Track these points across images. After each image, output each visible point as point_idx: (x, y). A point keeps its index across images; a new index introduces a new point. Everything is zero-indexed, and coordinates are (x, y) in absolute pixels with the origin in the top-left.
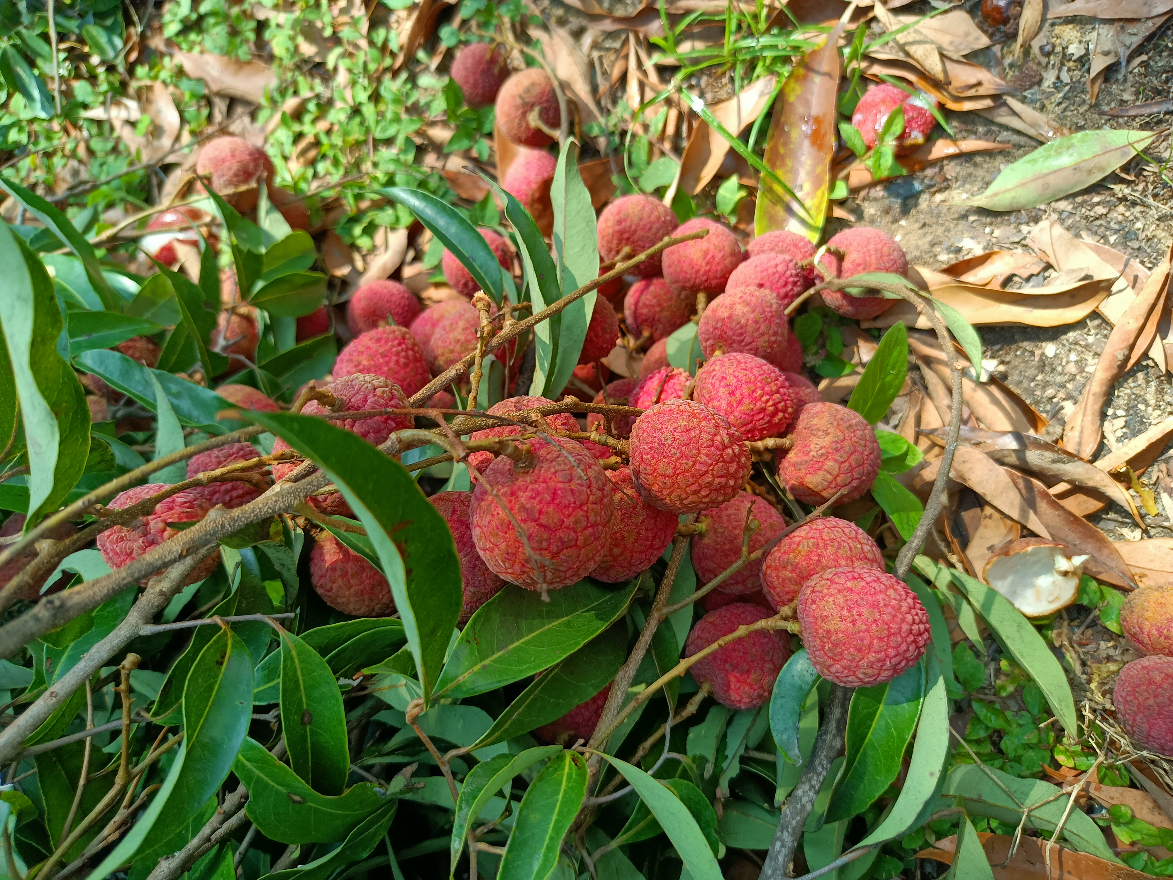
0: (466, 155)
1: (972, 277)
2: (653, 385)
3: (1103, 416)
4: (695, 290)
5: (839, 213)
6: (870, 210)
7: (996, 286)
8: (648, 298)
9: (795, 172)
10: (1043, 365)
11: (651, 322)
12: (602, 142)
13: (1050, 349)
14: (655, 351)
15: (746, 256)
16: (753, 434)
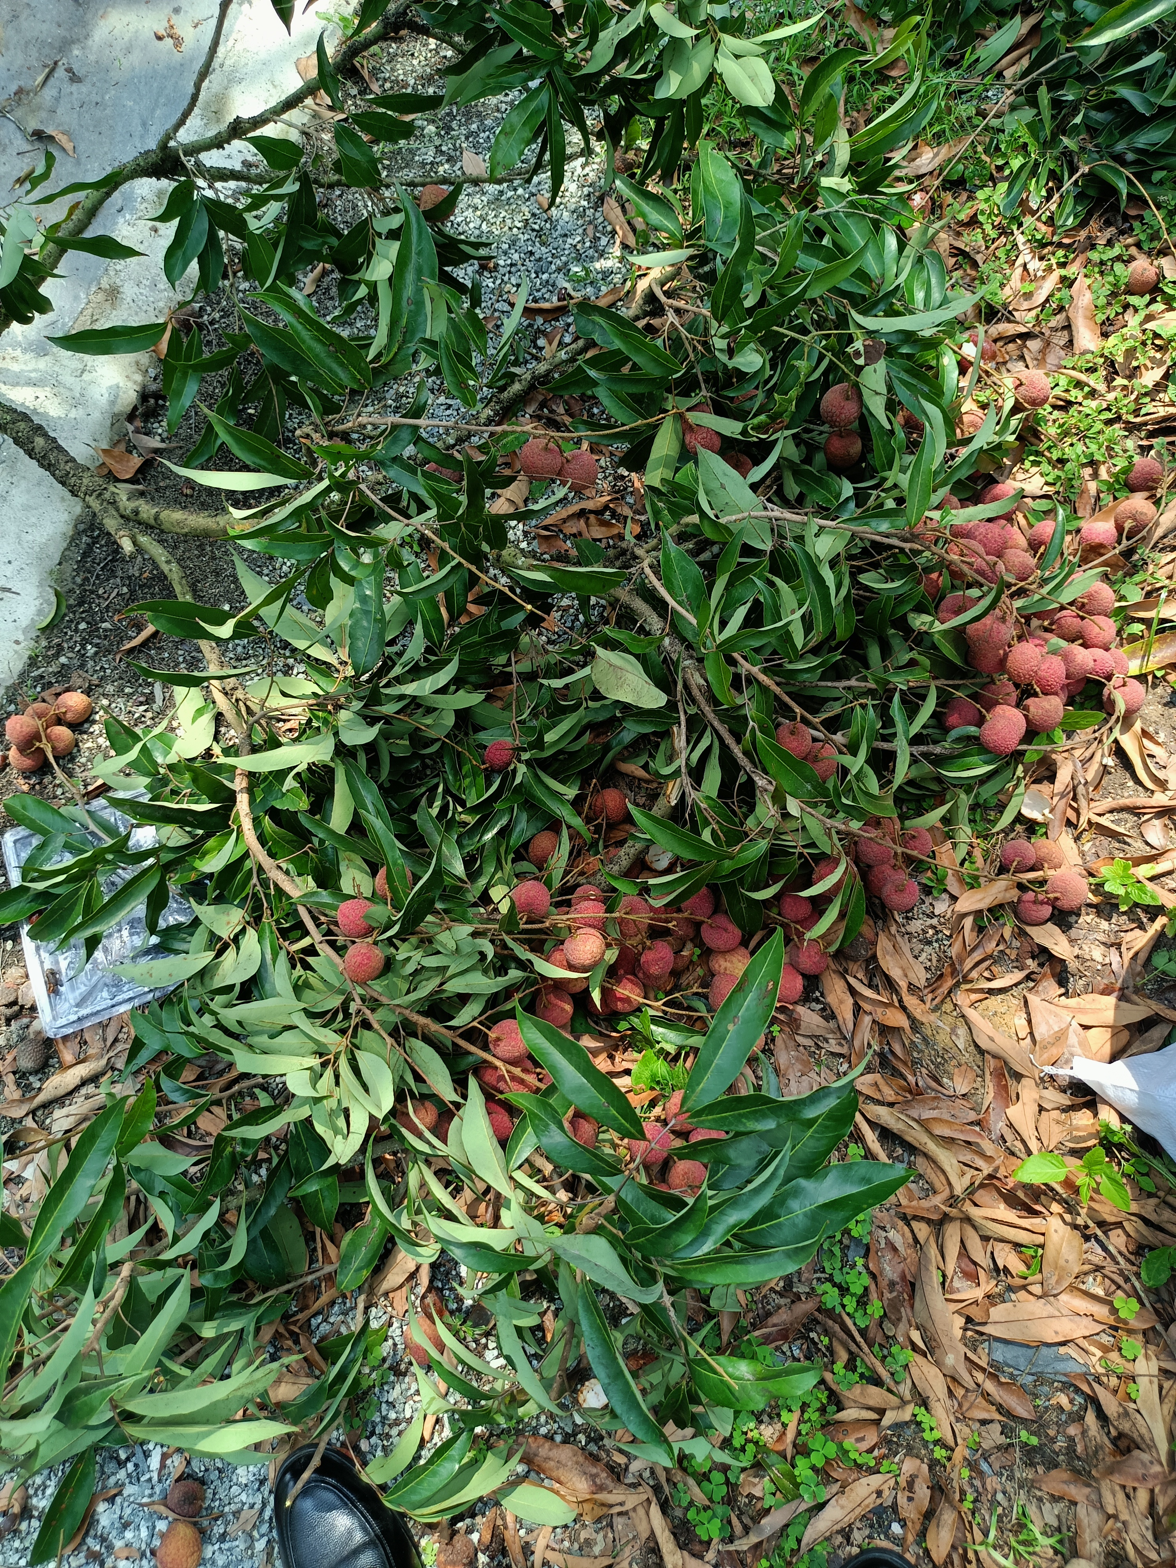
0: (1099, 492)
1: (1146, 742)
2: (1037, 642)
3: (1111, 812)
4: (1082, 637)
5: (1150, 678)
6: (1159, 690)
7: (1146, 752)
8: (1069, 620)
9: (1161, 650)
10: (1123, 785)
11: (1060, 627)
12: (1136, 557)
13: (1131, 783)
14: (1048, 635)
15: (1107, 649)
16: (1038, 682)
